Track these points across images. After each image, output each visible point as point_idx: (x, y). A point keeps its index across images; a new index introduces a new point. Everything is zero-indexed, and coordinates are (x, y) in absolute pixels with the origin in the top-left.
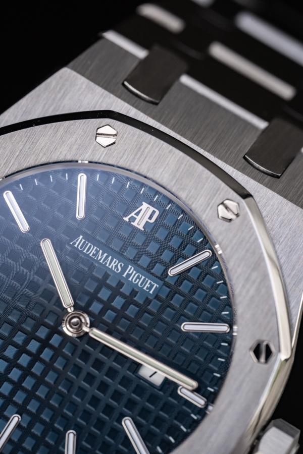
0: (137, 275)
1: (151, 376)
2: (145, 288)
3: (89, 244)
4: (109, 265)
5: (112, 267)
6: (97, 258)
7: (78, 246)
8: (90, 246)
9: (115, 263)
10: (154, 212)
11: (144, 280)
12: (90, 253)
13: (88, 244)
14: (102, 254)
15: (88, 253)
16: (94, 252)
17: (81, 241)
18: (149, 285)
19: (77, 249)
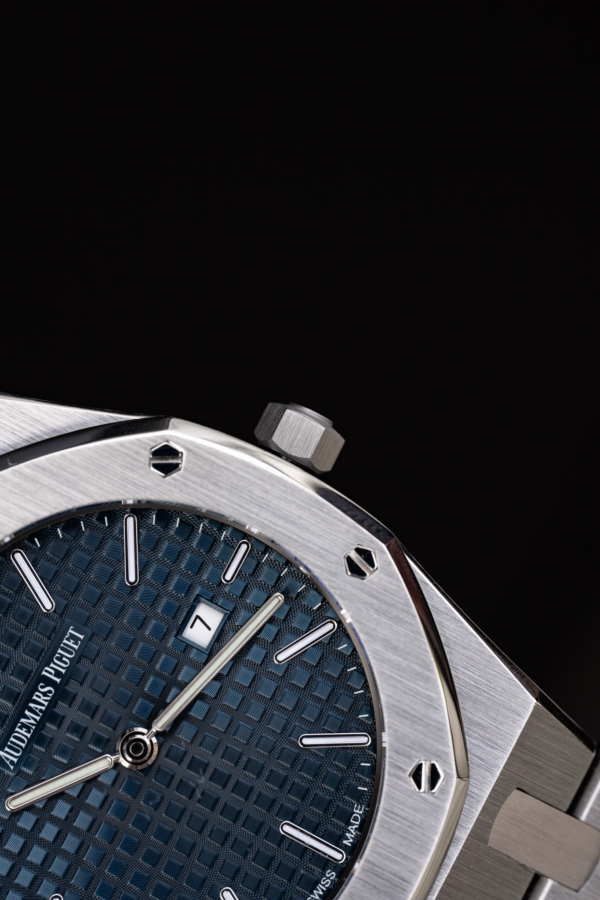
0: (56, 661)
1: (209, 629)
2: (76, 647)
4: (43, 705)
5: (46, 701)
6: (33, 725)
7: (15, 757)
8: (15, 737)
9: (39, 697)
11: (63, 649)
12: (26, 737)
13: (12, 742)
14: (27, 717)
15: (26, 740)
16: (23, 731)
17: (6, 752)
18: (72, 641)
19: (19, 758)
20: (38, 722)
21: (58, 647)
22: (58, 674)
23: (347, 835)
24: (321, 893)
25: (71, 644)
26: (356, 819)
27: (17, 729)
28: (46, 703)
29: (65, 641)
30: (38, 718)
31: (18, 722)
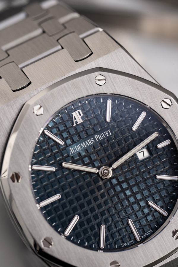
0: (100, 135)
1: (144, 156)
2: (108, 136)
3: (75, 147)
4: (89, 144)
5: (91, 143)
6: (83, 147)
7: (73, 152)
8: (77, 147)
9: (90, 141)
10: (79, 112)
11: (104, 134)
14: (83, 144)
15: (79, 150)
16: (80, 147)
17: (72, 149)
18: (108, 133)
19: (74, 153)
20: (85, 148)
21: (103, 132)
22: (98, 139)
23: (144, 235)
24: (127, 245)
26: (149, 233)
27: (78, 145)
28: (90, 144)
29: (106, 132)
30: (86, 146)
31: (80, 144)
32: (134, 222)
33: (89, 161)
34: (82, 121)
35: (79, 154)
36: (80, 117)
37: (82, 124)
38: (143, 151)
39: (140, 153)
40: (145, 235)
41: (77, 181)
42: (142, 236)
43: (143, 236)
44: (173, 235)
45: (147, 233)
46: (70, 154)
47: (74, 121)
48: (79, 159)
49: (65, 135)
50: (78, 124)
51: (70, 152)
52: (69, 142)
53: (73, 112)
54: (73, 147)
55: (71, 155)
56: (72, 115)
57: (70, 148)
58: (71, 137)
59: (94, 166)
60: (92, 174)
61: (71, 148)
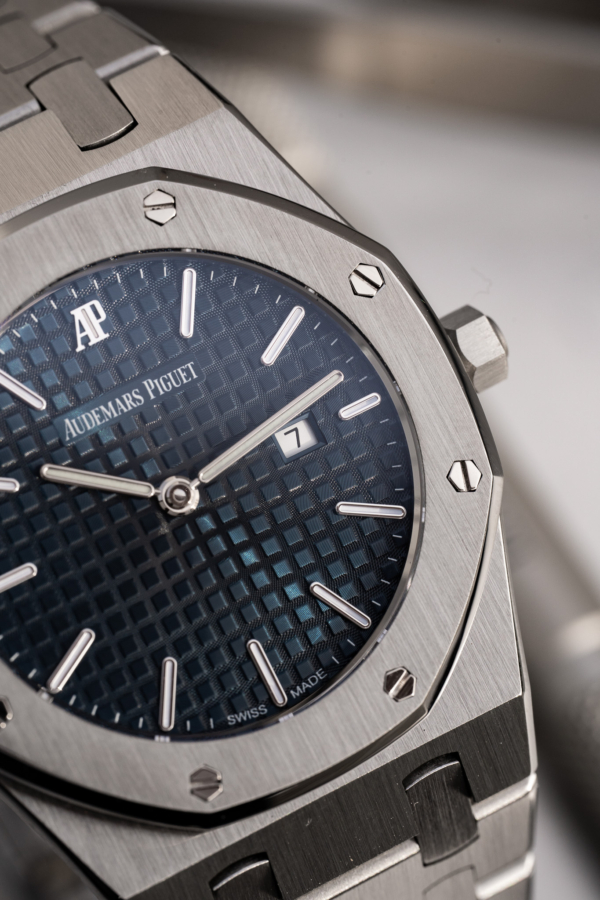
5: (131, 405)
6: (108, 417)
7: (76, 432)
8: (87, 417)
9: (128, 399)
10: (93, 307)
11: (173, 375)
12: (96, 423)
14: (107, 408)
15: (94, 425)
16: (97, 417)
17: (72, 424)
18: (184, 374)
19: (79, 436)
20: (113, 419)
21: (171, 370)
22: (155, 391)
23: (298, 688)
24: (245, 718)
25: (183, 375)
26: (313, 680)
27: (93, 412)
28: (130, 408)
29: (179, 370)
30: (116, 415)
31: (98, 406)
32: (268, 649)
33: (126, 461)
34: (103, 336)
35: (95, 438)
36: (96, 323)
37: (103, 344)
38: (296, 430)
39: (286, 434)
40: (301, 688)
41: (87, 522)
42: (292, 692)
43: (296, 691)
44: (388, 686)
45: (308, 682)
46: (68, 439)
47: (79, 336)
48: (94, 455)
49: (51, 379)
50: (90, 344)
51: (67, 432)
52: (62, 400)
53: (74, 308)
54: (75, 418)
55: (69, 442)
56: (73, 316)
57: (67, 421)
58: (68, 385)
59: (141, 476)
60: (135, 502)
61: (70, 420)
